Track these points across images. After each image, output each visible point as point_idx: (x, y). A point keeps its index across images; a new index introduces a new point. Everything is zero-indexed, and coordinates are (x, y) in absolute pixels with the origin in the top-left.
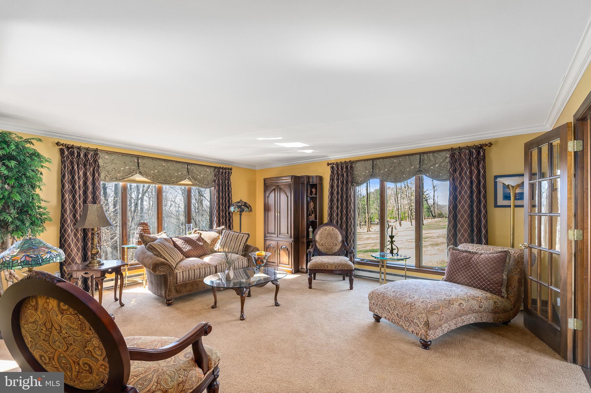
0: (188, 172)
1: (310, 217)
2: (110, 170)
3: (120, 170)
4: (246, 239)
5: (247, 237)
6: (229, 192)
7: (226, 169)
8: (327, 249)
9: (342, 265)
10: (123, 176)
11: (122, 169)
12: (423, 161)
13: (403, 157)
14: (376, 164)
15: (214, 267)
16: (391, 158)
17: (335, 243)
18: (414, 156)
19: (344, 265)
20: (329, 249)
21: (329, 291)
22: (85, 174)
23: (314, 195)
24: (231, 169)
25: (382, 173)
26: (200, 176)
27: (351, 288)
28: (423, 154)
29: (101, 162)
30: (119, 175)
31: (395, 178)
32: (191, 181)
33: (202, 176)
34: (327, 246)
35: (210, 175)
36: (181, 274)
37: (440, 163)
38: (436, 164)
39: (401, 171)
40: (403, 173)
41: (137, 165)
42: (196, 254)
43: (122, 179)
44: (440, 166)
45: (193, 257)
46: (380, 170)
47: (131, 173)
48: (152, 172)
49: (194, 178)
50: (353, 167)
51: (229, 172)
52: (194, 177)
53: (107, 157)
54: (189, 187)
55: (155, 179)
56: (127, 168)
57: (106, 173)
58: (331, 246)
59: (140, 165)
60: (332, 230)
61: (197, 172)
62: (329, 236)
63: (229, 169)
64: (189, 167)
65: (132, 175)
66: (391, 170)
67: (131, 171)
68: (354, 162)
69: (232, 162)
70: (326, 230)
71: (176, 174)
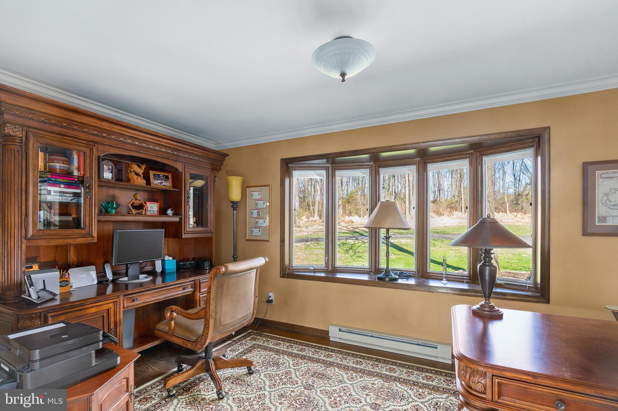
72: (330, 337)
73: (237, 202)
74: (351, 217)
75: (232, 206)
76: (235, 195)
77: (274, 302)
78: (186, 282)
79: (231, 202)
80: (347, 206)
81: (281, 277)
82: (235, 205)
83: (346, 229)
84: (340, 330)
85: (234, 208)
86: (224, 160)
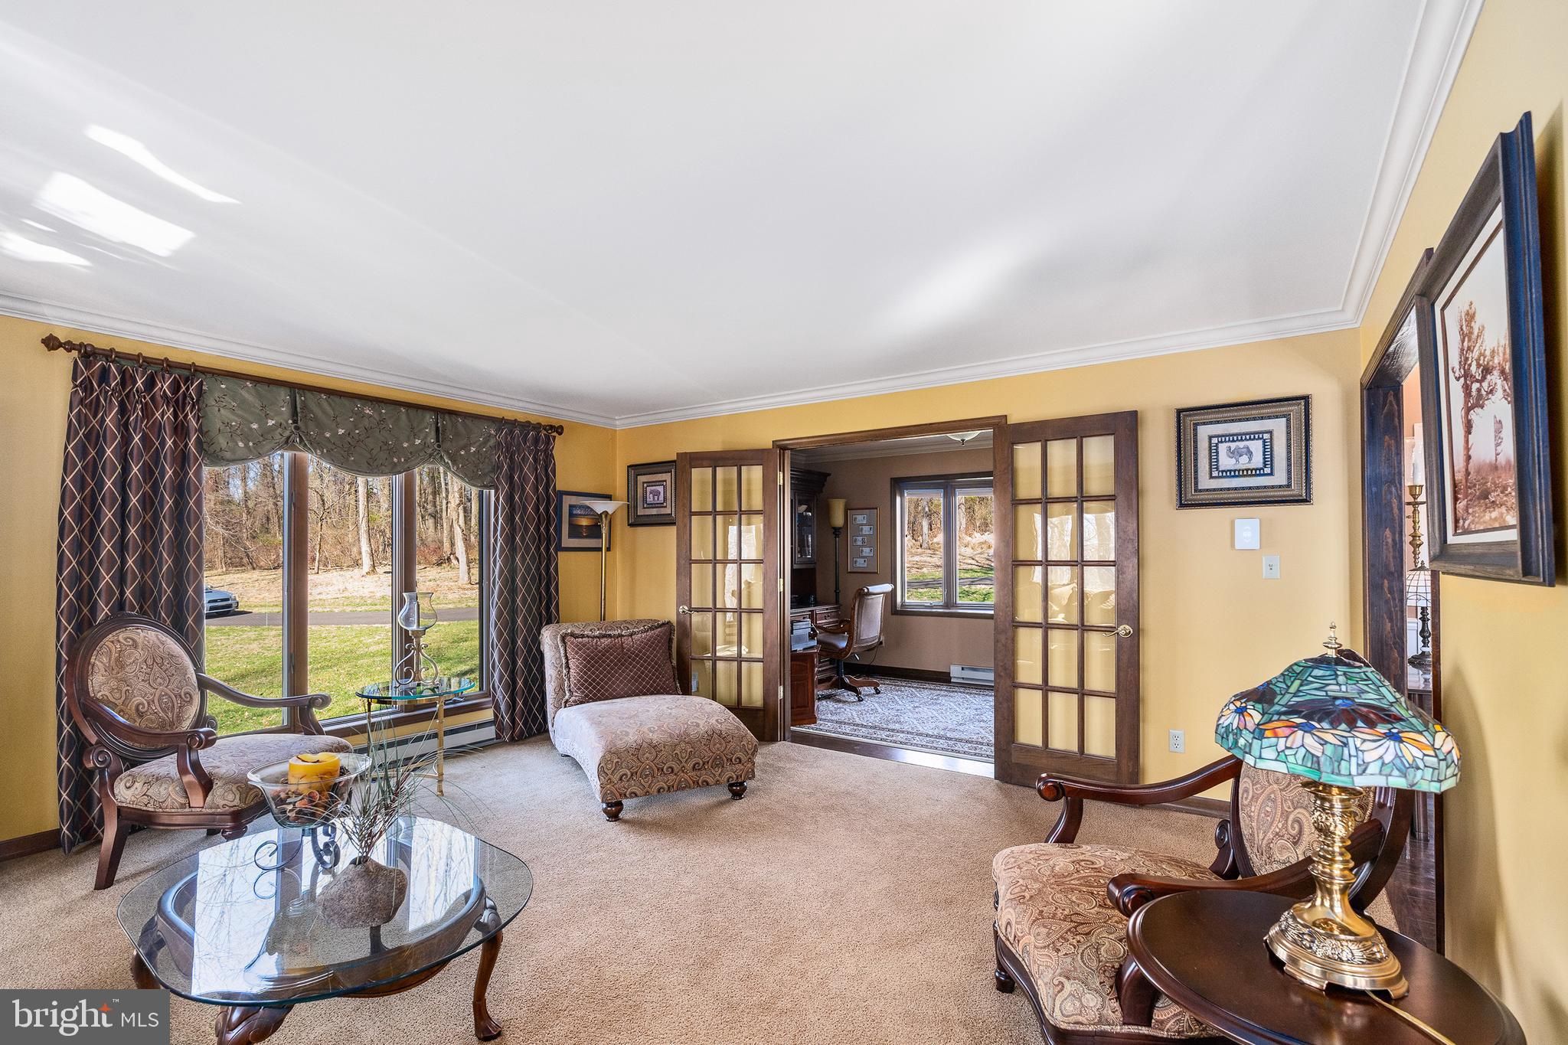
12: (444, 430)
13: (392, 407)
14: (305, 406)
16: (356, 400)
18: (419, 411)
28: (442, 413)
31: (371, 461)
34: (162, 714)
37: (480, 446)
38: (471, 445)
39: (386, 443)
40: (392, 452)
44: (478, 452)
46: (321, 427)
58: (176, 710)
66: (356, 437)
70: (135, 647)
72: (951, 678)
73: (840, 528)
74: (986, 534)
75: (834, 533)
76: (838, 520)
77: (884, 644)
78: (804, 612)
79: (834, 528)
80: (976, 508)
81: (892, 614)
82: (837, 531)
83: (973, 562)
84: (963, 669)
85: (836, 535)
86: (825, 481)
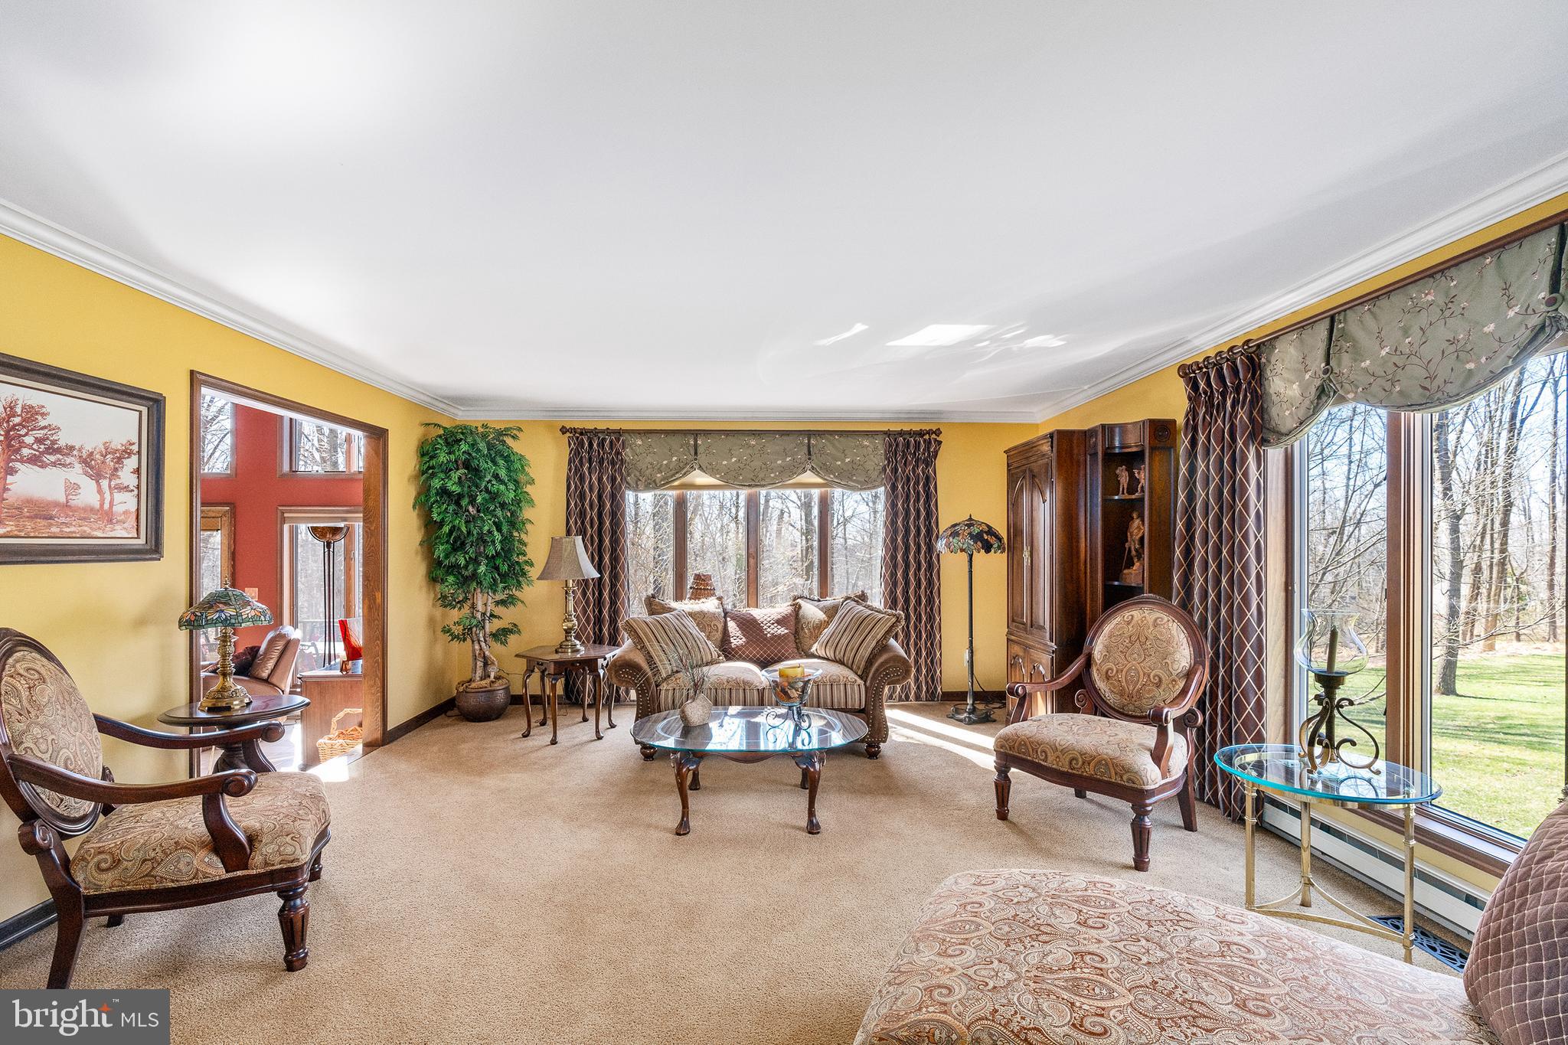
0: (809, 454)
1: (1126, 571)
2: (644, 467)
3: (661, 466)
4: (886, 629)
5: (890, 624)
6: (930, 497)
7: (921, 434)
8: (1121, 695)
9: (1099, 762)
10: (667, 478)
11: (665, 462)
14: (1344, 334)
15: (756, 693)
16: (1410, 288)
17: (1154, 677)
19: (1107, 764)
20: (1130, 696)
21: (1045, 844)
22: (600, 480)
23: (1123, 493)
24: (938, 432)
25: (1366, 370)
26: (843, 461)
27: (1140, 864)
29: (628, 454)
30: (659, 475)
31: (1427, 384)
32: (818, 474)
33: (847, 460)
34: (1124, 684)
35: (875, 455)
36: (670, 693)
41: (693, 453)
42: (755, 656)
43: (666, 483)
45: (744, 660)
46: (1357, 357)
47: (682, 469)
48: (725, 463)
49: (823, 469)
50: (1262, 366)
51: (928, 443)
52: (825, 464)
53: (640, 442)
54: (823, 490)
55: (730, 479)
56: (674, 459)
57: (638, 474)
58: (1139, 686)
59: (700, 450)
60: (1151, 624)
61: (834, 452)
62: (1137, 645)
63: (930, 432)
64: (813, 442)
65: (685, 474)
66: (1406, 350)
67: (681, 465)
68: (1263, 343)
69: (940, 412)
70: (1129, 623)
71: (779, 462)
